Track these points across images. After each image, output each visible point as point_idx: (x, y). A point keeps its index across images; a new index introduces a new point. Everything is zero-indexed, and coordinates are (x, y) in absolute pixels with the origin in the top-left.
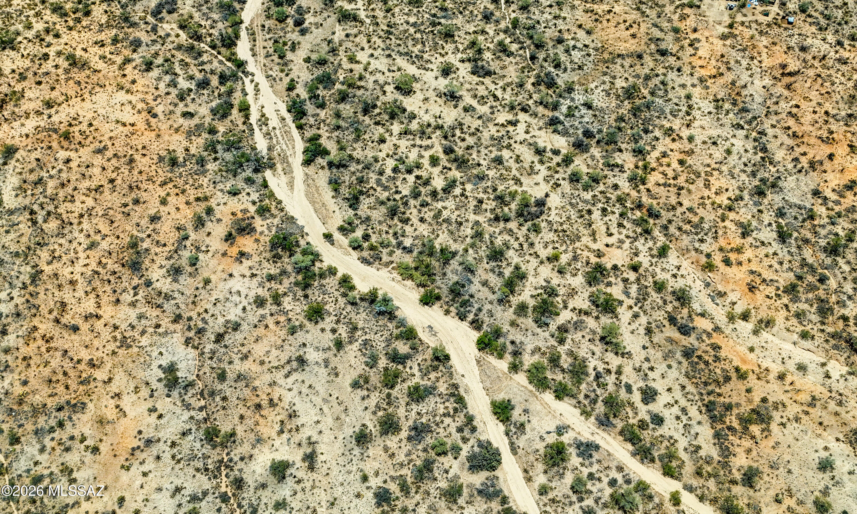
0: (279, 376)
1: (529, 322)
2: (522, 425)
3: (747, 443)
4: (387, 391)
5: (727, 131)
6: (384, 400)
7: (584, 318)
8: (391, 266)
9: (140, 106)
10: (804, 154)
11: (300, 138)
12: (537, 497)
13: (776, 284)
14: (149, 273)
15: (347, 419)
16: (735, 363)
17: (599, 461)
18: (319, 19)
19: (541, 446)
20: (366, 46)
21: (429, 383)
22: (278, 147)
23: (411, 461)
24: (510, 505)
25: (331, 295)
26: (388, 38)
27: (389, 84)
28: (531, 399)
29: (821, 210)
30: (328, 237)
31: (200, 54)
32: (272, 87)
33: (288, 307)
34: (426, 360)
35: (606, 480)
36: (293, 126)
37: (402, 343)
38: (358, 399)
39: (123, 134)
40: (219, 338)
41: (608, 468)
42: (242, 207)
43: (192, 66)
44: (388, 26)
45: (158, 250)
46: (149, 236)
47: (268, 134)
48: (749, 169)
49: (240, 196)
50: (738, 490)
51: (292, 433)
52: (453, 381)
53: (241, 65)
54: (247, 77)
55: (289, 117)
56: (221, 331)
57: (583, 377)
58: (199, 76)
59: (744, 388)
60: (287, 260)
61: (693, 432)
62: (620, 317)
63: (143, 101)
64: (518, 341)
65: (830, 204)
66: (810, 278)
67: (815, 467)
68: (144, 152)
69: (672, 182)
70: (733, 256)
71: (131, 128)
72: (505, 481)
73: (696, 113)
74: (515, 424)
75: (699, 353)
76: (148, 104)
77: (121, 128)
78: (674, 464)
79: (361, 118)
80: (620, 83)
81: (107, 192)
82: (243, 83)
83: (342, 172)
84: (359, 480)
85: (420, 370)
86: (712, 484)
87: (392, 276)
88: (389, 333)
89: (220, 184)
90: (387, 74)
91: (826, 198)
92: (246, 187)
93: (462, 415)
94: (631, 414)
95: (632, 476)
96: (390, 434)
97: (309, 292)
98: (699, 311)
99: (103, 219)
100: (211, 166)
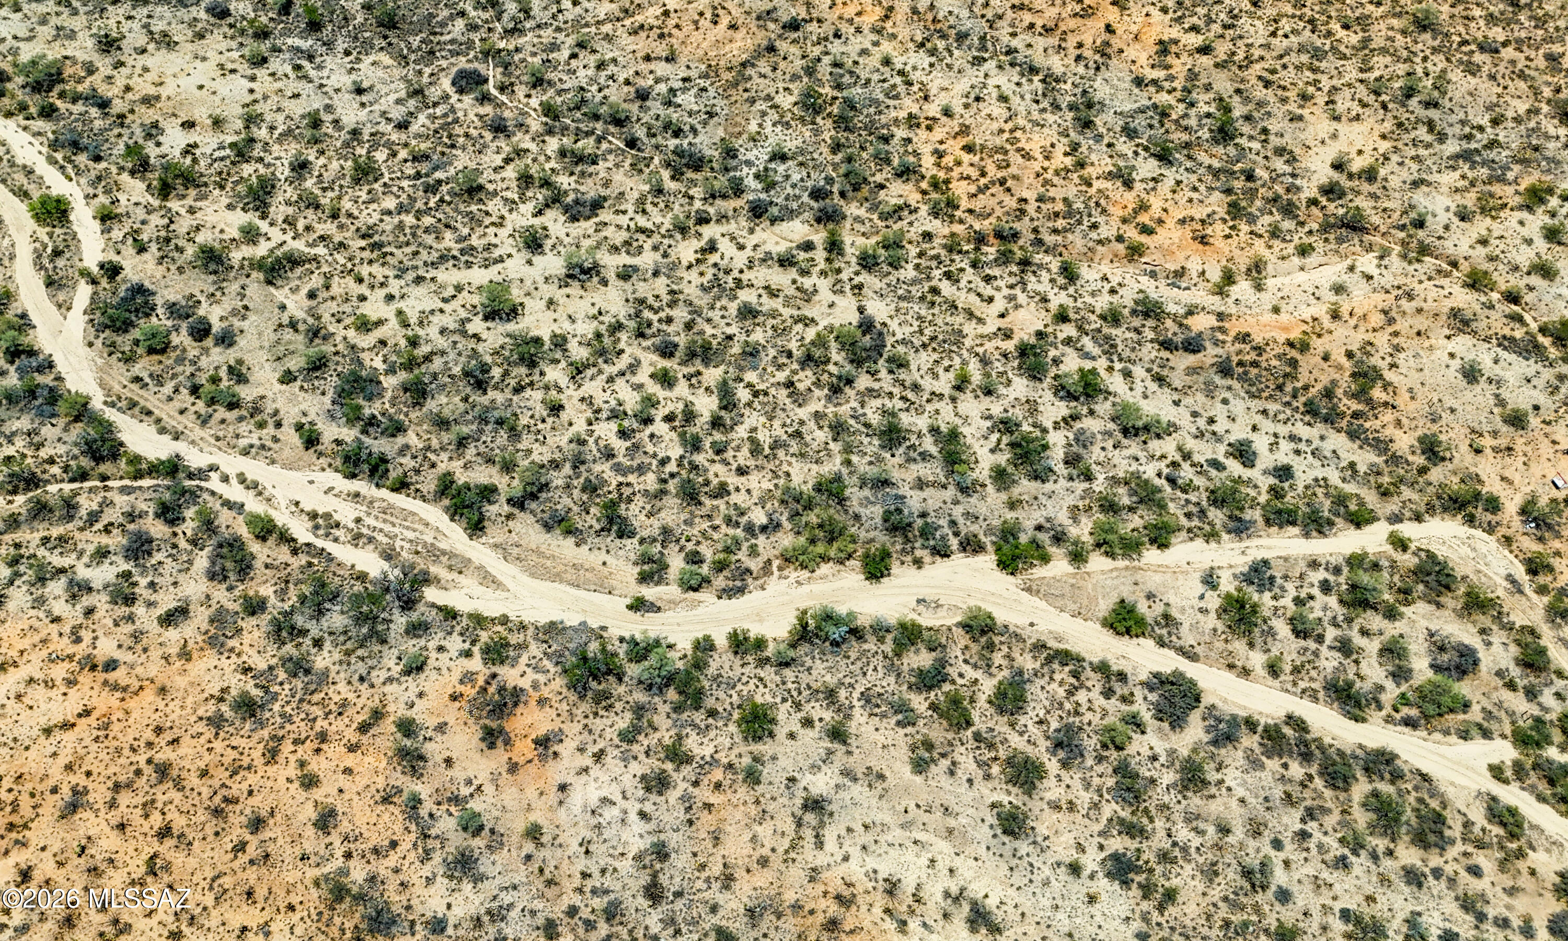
0: (809, 855)
1: (1025, 487)
2: (1166, 616)
3: (1388, 416)
4: (969, 733)
5: (973, 76)
6: (978, 748)
7: (1078, 425)
8: (775, 568)
9: (59, 672)
10: (1080, 45)
11: (419, 503)
12: (1276, 683)
13: (1216, 217)
14: (418, 909)
15: (962, 820)
16: (1282, 340)
17: (1286, 577)
18: (229, 303)
19: (1211, 621)
20: (364, 290)
21: (1006, 673)
22: (398, 544)
23: (1099, 791)
24: (1262, 722)
25: (745, 679)
26: (385, 255)
27: (469, 320)
28: (1139, 576)
29: (1163, 98)
30: (638, 605)
31: (70, 506)
32: (273, 462)
33: (708, 751)
34: (966, 647)
35: (1316, 591)
36: (384, 493)
37: (911, 654)
38: (945, 781)
39: (87, 742)
40: (654, 893)
41: (1301, 577)
42: (456, 675)
43: (78, 535)
44: (363, 237)
45: (393, 860)
46: (348, 855)
47: (358, 536)
48: (1045, 104)
49: (431, 663)
50: (1436, 474)
51: (918, 912)
52: (1029, 642)
53: (173, 467)
54: (207, 479)
55: (361, 486)
56: (645, 879)
57: (1159, 496)
58: (116, 540)
59: (1318, 359)
60: (622, 689)
61: (1328, 455)
62: (1111, 389)
63: (53, 659)
64: (1042, 521)
65: (1167, 85)
66: (1238, 184)
67: (1464, 383)
68: (168, 736)
69: (983, 181)
70: (1144, 218)
71: (92, 720)
72: (1225, 701)
73: (915, 76)
74: (1157, 623)
75: (1235, 359)
76: (70, 658)
77: (69, 737)
78: (1353, 507)
79: (484, 400)
80: (786, 101)
81: (178, 859)
82: (213, 493)
83: (549, 500)
84: (1070, 879)
85: (975, 667)
86: (1407, 493)
87: (792, 579)
88: (881, 658)
89: (374, 673)
90: (448, 307)
91: (1154, 82)
92: (422, 642)
93: (1089, 672)
94: (1253, 493)
95: (1333, 560)
96: (1037, 783)
97: (710, 702)
98: (1182, 311)
99: (226, 905)
100: (322, 660)
